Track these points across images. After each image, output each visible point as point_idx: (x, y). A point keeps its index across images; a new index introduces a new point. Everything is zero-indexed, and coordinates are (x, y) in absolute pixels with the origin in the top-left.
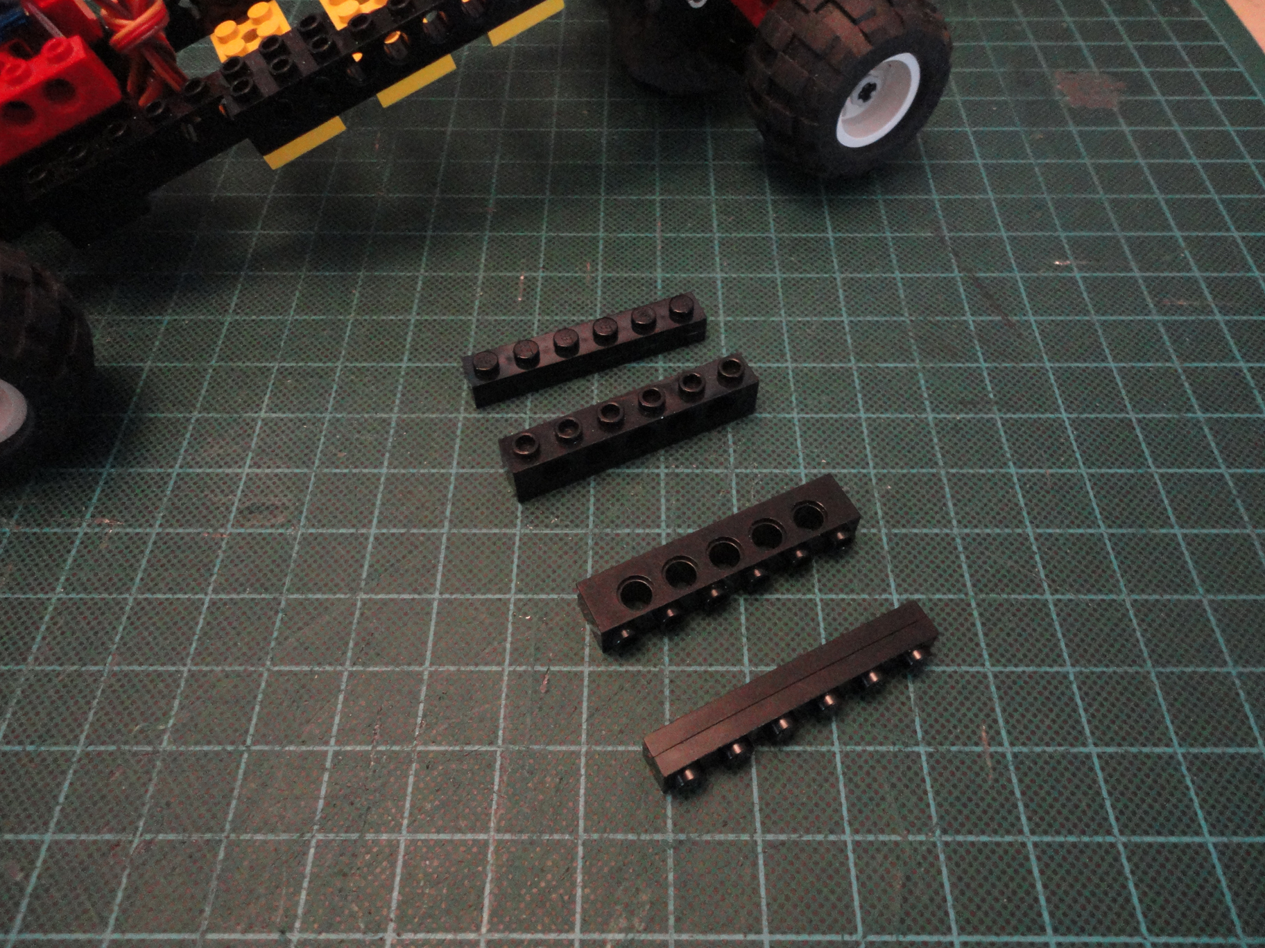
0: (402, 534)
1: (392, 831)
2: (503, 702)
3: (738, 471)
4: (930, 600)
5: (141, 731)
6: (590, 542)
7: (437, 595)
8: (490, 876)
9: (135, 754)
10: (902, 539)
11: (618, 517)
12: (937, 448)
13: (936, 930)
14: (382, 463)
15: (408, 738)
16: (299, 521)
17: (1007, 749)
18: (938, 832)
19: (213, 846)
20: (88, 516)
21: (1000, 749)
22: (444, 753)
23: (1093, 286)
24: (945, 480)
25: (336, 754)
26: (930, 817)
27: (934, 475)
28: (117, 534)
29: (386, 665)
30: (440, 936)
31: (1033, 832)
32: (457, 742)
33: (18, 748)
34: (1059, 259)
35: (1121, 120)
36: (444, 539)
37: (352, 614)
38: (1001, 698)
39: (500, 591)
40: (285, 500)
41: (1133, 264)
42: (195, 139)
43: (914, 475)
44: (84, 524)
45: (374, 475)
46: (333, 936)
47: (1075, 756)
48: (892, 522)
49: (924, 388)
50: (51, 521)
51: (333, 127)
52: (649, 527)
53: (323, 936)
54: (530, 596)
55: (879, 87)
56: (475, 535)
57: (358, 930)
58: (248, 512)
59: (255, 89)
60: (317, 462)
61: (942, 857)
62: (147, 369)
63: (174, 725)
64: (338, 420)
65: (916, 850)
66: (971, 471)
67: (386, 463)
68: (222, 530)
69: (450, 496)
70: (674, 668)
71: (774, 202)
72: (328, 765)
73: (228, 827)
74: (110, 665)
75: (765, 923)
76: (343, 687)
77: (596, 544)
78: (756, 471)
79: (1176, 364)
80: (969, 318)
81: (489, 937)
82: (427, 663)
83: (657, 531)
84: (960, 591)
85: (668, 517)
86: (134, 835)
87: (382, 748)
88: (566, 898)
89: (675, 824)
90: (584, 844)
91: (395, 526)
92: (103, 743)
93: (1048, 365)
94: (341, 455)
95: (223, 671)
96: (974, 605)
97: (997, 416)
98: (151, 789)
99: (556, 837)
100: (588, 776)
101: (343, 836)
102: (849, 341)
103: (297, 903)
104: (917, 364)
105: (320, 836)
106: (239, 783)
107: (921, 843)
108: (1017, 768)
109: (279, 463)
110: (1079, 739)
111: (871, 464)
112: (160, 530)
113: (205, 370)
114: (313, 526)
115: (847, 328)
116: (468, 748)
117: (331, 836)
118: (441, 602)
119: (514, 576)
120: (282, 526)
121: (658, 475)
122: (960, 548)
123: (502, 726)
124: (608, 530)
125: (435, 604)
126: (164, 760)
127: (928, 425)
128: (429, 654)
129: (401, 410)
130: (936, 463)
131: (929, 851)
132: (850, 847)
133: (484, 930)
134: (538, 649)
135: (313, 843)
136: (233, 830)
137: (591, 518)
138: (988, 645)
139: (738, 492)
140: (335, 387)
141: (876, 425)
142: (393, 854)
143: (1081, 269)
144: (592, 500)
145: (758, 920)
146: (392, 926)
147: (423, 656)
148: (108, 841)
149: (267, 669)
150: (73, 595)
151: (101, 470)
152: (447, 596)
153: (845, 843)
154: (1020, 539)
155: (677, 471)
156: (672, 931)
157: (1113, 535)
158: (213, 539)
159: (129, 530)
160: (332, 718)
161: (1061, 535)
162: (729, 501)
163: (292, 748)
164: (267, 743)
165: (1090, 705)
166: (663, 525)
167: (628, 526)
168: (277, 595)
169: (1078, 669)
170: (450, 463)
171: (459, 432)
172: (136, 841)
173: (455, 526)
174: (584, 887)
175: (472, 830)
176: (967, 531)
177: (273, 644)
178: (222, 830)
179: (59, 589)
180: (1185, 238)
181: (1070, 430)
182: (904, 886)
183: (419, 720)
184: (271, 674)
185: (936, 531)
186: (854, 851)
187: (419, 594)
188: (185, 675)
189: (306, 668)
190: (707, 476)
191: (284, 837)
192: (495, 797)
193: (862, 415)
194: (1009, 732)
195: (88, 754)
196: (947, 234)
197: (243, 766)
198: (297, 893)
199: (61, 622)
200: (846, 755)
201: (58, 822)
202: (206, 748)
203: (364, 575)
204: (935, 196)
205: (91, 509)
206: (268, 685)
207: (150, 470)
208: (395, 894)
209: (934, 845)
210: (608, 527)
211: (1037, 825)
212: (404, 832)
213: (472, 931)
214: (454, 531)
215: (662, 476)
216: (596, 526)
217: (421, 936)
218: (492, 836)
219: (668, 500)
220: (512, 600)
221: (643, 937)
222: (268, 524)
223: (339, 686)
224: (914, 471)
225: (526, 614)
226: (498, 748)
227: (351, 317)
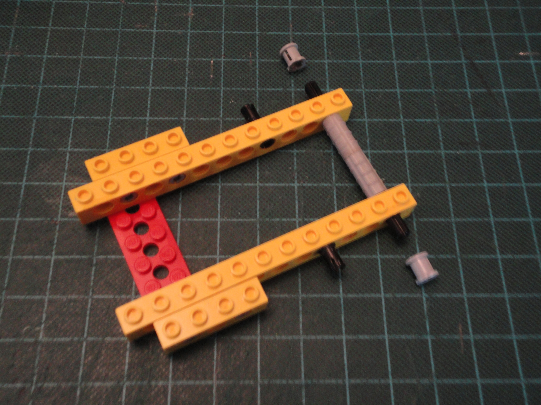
3: (337, 185)
6: (258, 226)
17: (471, 337)
34: (523, 51)
63: (45, 327)
90: (261, 386)
97: (479, 152)
112: (20, 219)
113: (32, 120)
140: (109, 133)
143: (535, 58)
155: (304, 185)
163: (108, 339)
166: (297, 216)
196: (459, 34)
200: (391, 341)
210: (267, 217)
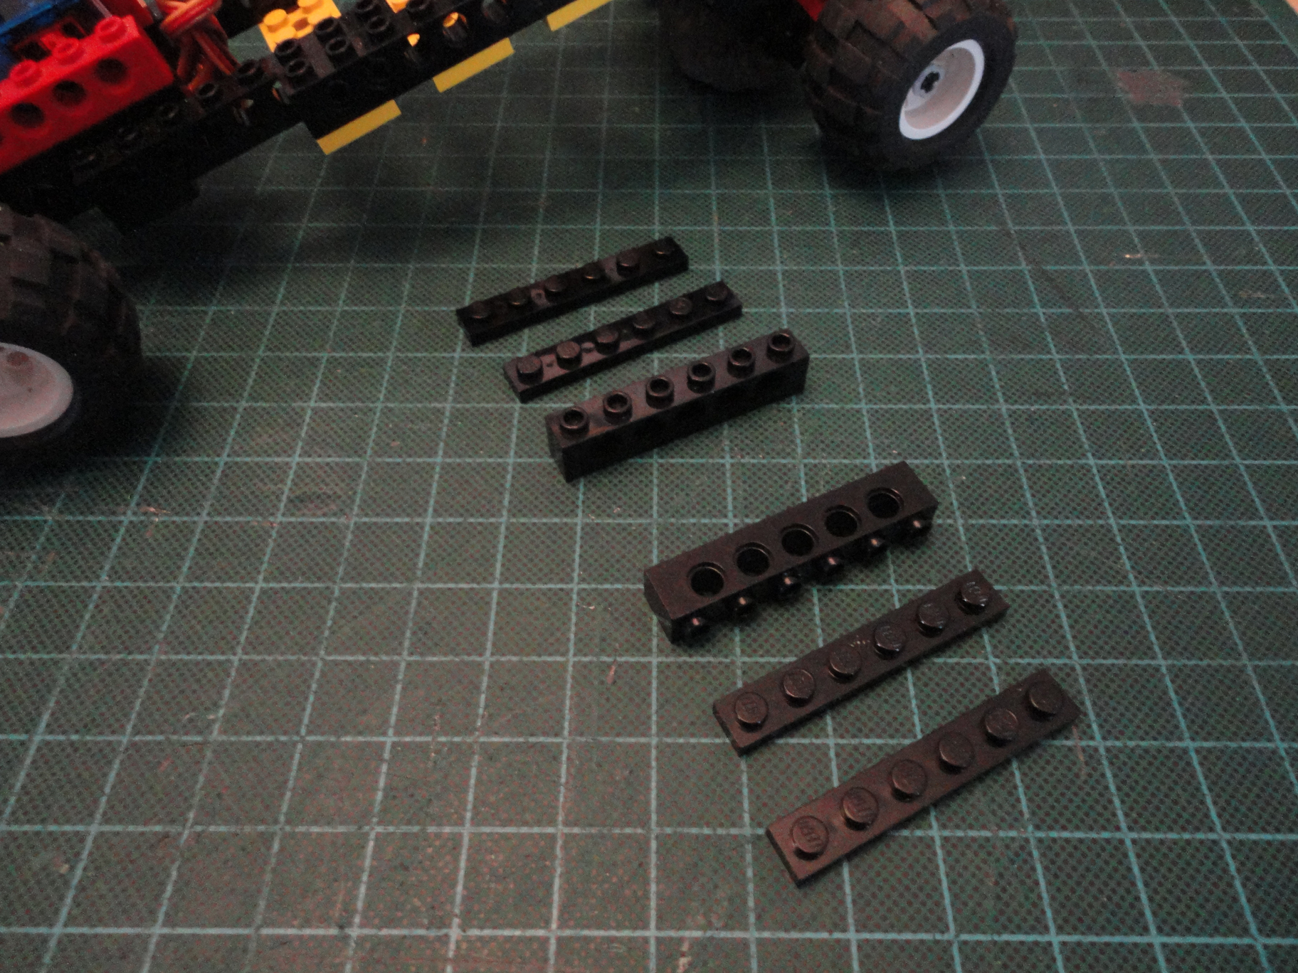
0: (459, 524)
1: (456, 824)
2: (569, 693)
4: (1012, 591)
5: (191, 720)
7: (496, 585)
8: (559, 870)
9: (184, 745)
10: (979, 530)
11: (683, 507)
12: (1012, 439)
13: (1033, 930)
14: (436, 453)
15: (469, 730)
16: (352, 509)
18: (1031, 828)
19: (267, 839)
20: (133, 505)
21: (1092, 743)
22: (507, 745)
23: (1164, 278)
24: (1021, 471)
25: (394, 745)
26: (1021, 813)
27: (1010, 466)
28: (163, 522)
29: (446, 655)
30: (507, 933)
31: (1130, 829)
32: (520, 734)
33: (62, 738)
35: (1186, 116)
36: (503, 529)
37: (409, 603)
38: (1090, 691)
39: (562, 581)
40: (337, 489)
41: (1205, 258)
42: (248, 123)
43: (989, 466)
44: (129, 513)
45: (429, 464)
46: (395, 932)
47: (1172, 750)
48: (969, 512)
49: (995, 380)
50: (95, 509)
51: (388, 111)
52: (715, 516)
53: (385, 932)
54: (593, 586)
55: (942, 77)
56: (534, 524)
57: (421, 926)
58: (298, 502)
59: (311, 71)
60: (369, 452)
61: (1036, 854)
62: (192, 359)
64: (390, 410)
65: (1007, 847)
66: (1048, 462)
67: (441, 453)
68: (271, 519)
69: (508, 485)
70: (746, 659)
71: (834, 197)
72: (386, 756)
73: (282, 818)
74: (157, 655)
75: (851, 920)
76: (400, 677)
77: (662, 534)
78: (824, 461)
79: (1256, 356)
80: (1039, 310)
81: (560, 933)
82: (488, 653)
83: (725, 521)
84: (1042, 582)
85: (735, 507)
86: (184, 826)
87: (443, 739)
88: (640, 893)
89: (752, 819)
91: (451, 515)
92: (150, 733)
93: (1123, 357)
94: (393, 444)
95: (275, 660)
96: (1057, 596)
98: (201, 779)
99: (628, 830)
100: (660, 768)
101: (404, 829)
102: (916, 332)
103: (356, 897)
104: (987, 356)
105: (379, 829)
106: (293, 774)
107: (1013, 839)
108: (1111, 763)
109: (330, 452)
110: (1174, 733)
111: (944, 455)
114: (366, 515)
115: (914, 320)
116: (532, 740)
117: (391, 829)
118: (501, 592)
119: (576, 566)
120: (335, 514)
121: (723, 465)
122: (1041, 539)
123: (567, 717)
124: (673, 520)
125: (495, 595)
126: (214, 751)
127: (1001, 415)
128: (489, 645)
129: (455, 400)
130: (1011, 454)
131: (1022, 848)
132: (938, 842)
133: (554, 926)
134: (604, 640)
135: (372, 835)
136: (288, 822)
137: (655, 508)
138: (1074, 637)
139: (807, 482)
141: (947, 416)
142: (456, 848)
144: (656, 490)
145: (843, 918)
146: (456, 921)
147: (483, 646)
148: (156, 834)
149: (321, 658)
150: (118, 584)
151: (146, 458)
152: (507, 586)
153: (932, 839)
154: (1103, 531)
156: (752, 928)
157: (1199, 526)
158: (262, 528)
159: (176, 518)
160: (389, 708)
161: (1146, 527)
162: (798, 491)
164: (323, 734)
165: (1184, 698)
167: (693, 516)
168: (330, 584)
169: (1170, 662)
170: (507, 453)
171: (515, 422)
172: (186, 832)
173: (514, 516)
174: (658, 883)
175: (539, 823)
176: (1046, 522)
177: (327, 633)
178: (276, 822)
179: (104, 577)
180: (1258, 232)
181: (1149, 422)
182: (997, 883)
183: (481, 711)
184: (325, 663)
185: (1015, 522)
186: (943, 847)
187: (478, 583)
188: (236, 664)
189: (362, 658)
190: (774, 466)
191: (341, 829)
192: (562, 789)
193: (933, 405)
194: (1101, 726)
195: (134, 744)
197: (297, 756)
198: (356, 887)
199: (106, 611)
201: (105, 813)
202: (258, 738)
203: (421, 565)
204: (999, 191)
205: (136, 498)
206: (323, 674)
207: (197, 459)
208: (459, 888)
209: (1027, 840)
211: (1136, 822)
212: (468, 825)
213: (541, 928)
214: (514, 520)
215: (728, 466)
216: (661, 516)
217: (487, 932)
218: (560, 830)
219: (734, 490)
220: (575, 590)
221: (723, 934)
222: (319, 513)
223: (395, 676)
224: (989, 462)
225: (589, 604)
226: (564, 740)
227: (403, 308)
